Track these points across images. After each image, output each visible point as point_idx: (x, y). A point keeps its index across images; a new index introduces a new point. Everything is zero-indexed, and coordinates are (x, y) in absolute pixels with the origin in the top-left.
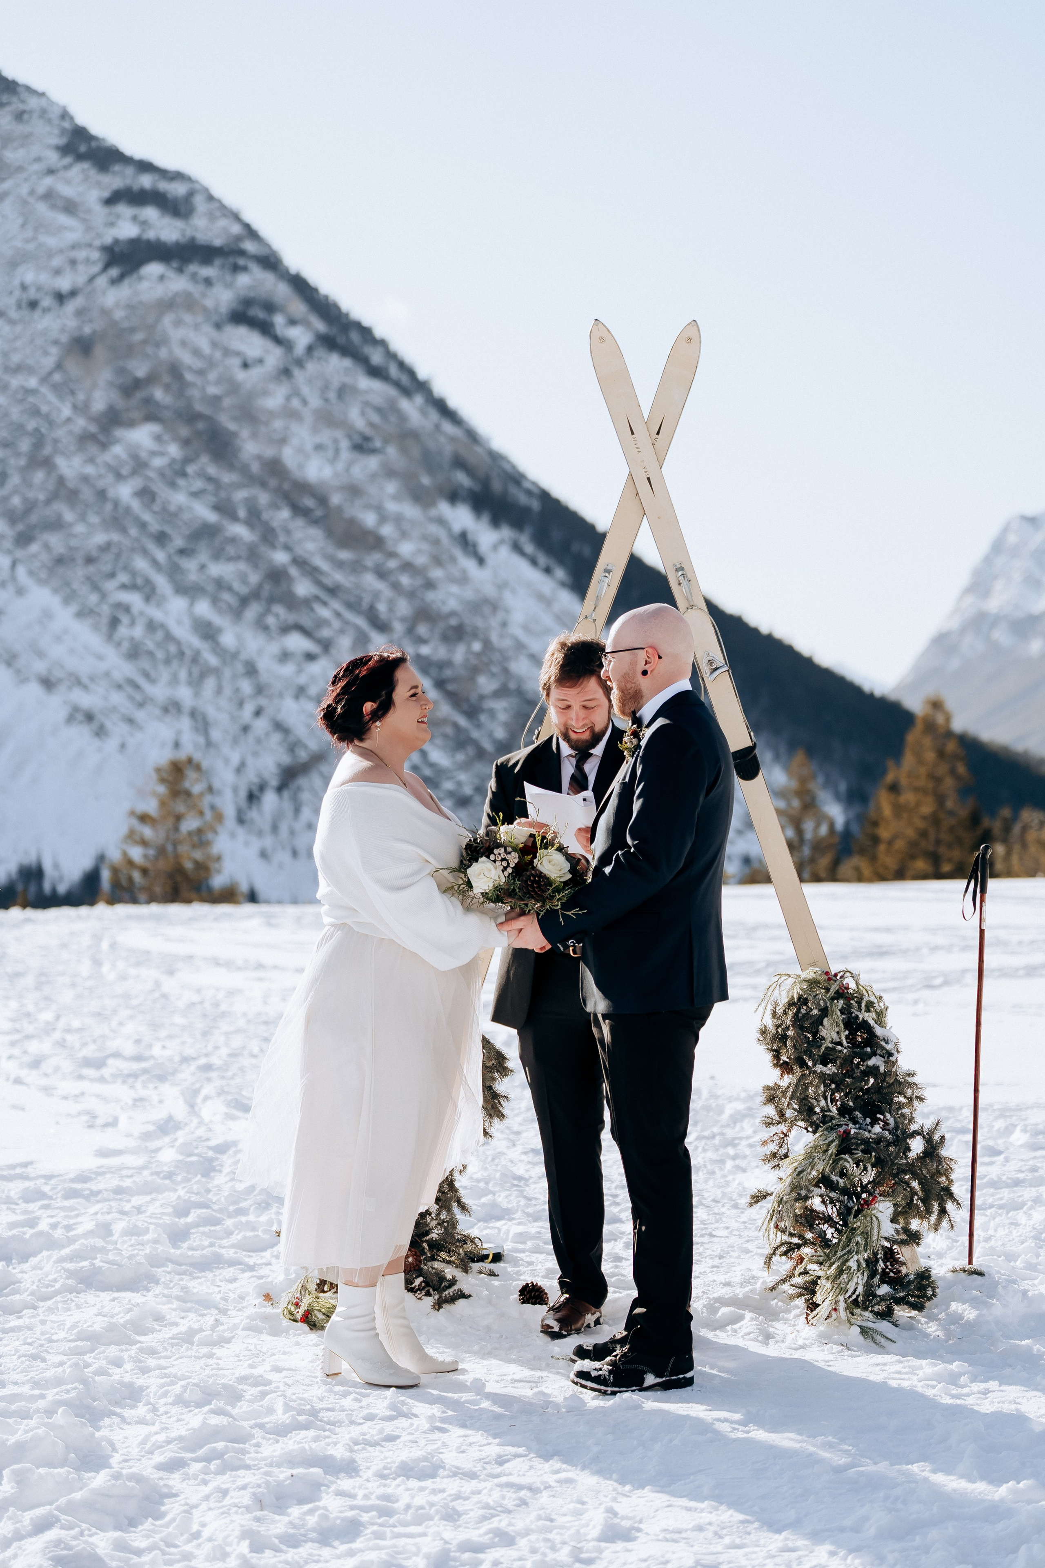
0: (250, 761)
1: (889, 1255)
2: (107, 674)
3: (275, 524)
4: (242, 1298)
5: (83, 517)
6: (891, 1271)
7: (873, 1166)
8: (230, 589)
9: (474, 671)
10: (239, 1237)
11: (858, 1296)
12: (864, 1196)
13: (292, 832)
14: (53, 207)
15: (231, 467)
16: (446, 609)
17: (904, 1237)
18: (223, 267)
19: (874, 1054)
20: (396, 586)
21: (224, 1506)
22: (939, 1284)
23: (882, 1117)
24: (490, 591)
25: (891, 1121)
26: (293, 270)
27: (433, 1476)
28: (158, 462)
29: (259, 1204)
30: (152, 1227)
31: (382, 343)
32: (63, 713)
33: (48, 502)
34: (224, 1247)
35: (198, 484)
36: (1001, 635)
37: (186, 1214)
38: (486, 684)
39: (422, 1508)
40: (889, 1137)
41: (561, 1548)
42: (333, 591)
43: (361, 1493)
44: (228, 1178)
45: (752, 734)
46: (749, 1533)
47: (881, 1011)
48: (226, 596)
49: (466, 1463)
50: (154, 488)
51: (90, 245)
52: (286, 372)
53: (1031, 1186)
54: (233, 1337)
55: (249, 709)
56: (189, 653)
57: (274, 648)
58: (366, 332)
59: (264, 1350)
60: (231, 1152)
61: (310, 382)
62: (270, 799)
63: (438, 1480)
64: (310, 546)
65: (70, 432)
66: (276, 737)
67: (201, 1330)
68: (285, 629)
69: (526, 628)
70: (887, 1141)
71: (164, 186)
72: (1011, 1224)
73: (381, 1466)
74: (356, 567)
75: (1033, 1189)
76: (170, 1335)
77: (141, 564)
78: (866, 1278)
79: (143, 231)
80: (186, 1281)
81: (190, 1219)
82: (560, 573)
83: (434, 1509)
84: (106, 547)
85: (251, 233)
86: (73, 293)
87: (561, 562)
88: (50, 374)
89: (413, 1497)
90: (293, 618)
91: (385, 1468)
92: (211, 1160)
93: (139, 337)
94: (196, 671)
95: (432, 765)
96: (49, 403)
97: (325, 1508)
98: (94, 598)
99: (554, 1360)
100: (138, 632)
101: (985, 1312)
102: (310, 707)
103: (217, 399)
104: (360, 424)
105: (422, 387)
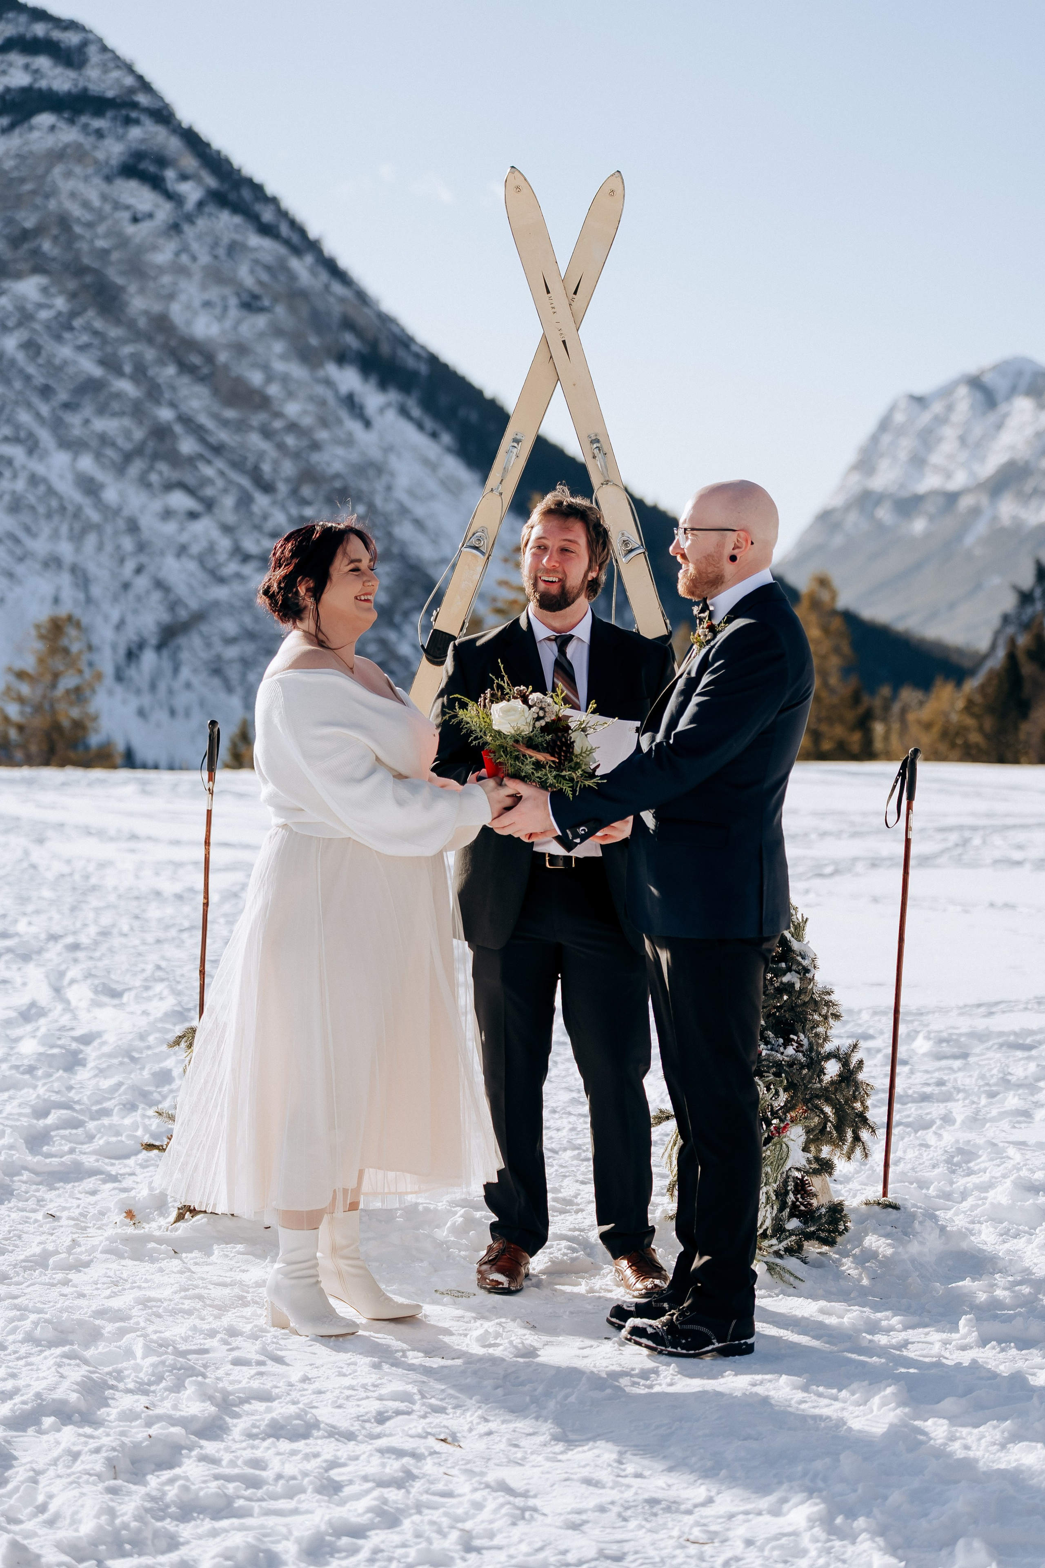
0: (130, 619)
1: (801, 1187)
3: (160, 380)
4: (102, 1214)
6: (802, 1204)
7: (785, 1090)
8: (113, 444)
10: (101, 1142)
11: (766, 1230)
12: (774, 1121)
13: (171, 692)
15: (118, 322)
16: (331, 471)
17: (815, 1166)
18: (114, 119)
19: (789, 970)
20: (281, 446)
21: (73, 1473)
22: (852, 1217)
23: (795, 1038)
24: (376, 454)
25: (805, 1042)
26: (185, 125)
27: (306, 1436)
28: (44, 315)
29: (124, 1105)
30: (8, 1131)
31: (274, 201)
34: (85, 1153)
35: (84, 338)
36: (884, 514)
37: (45, 1114)
39: (294, 1478)
40: (803, 1060)
41: (449, 1533)
42: (218, 449)
43: (226, 1458)
44: (92, 1073)
45: (668, 621)
46: (655, 1515)
47: (799, 924)
48: (110, 452)
49: (342, 1420)
50: (40, 341)
52: (175, 228)
53: (938, 1101)
54: (92, 1261)
55: (130, 566)
56: (70, 509)
57: (157, 505)
58: (258, 189)
59: (125, 1276)
60: (96, 1043)
61: (200, 237)
62: (149, 658)
63: (311, 1441)
64: (195, 404)
66: (156, 596)
67: (56, 1252)
68: (169, 487)
69: (411, 493)
70: (801, 1063)
71: (57, 35)
72: (921, 1145)
73: (249, 1424)
74: (240, 427)
75: (942, 1105)
76: (22, 1257)
77: (24, 417)
78: (775, 1211)
79: (35, 80)
80: (42, 1191)
81: (50, 1120)
82: (446, 438)
83: (307, 1480)
85: (145, 86)
87: (448, 427)
89: (283, 1463)
90: (175, 475)
91: (254, 1426)
92: (75, 1053)
93: (28, 187)
94: (77, 526)
97: (187, 1479)
99: (438, 1295)
100: (20, 485)
101: (900, 1249)
102: (192, 566)
103: (105, 252)
104: (249, 281)
105: (313, 247)
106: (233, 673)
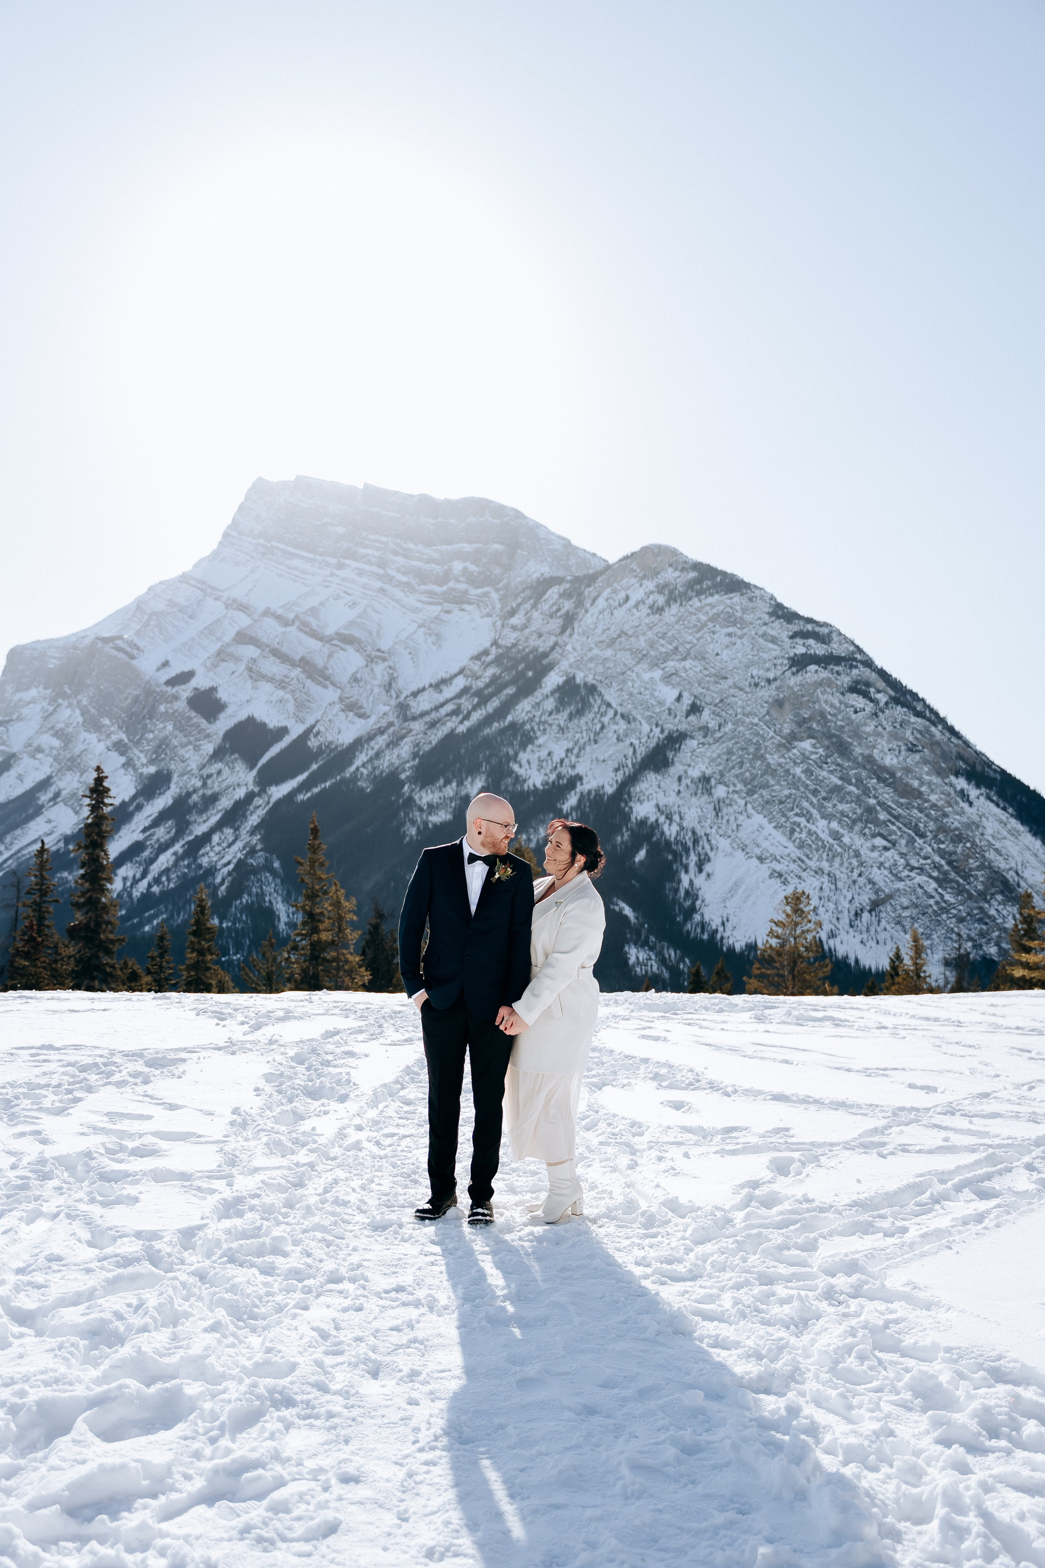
0: (856, 897)
2: (789, 855)
3: (869, 786)
5: (778, 783)
8: (847, 816)
9: (968, 857)
13: (876, 932)
14: (766, 640)
15: (849, 759)
16: (953, 827)
18: (845, 666)
20: (927, 816)
24: (976, 818)
26: (878, 667)
28: (813, 757)
31: (923, 700)
32: (768, 873)
33: (762, 776)
35: (833, 767)
38: (973, 863)
42: (897, 818)
48: (845, 820)
50: (812, 769)
51: (783, 657)
52: (876, 714)
55: (856, 872)
56: (827, 846)
57: (869, 844)
58: (914, 695)
61: (886, 719)
62: (866, 916)
64: (886, 796)
65: (773, 743)
66: (869, 887)
68: (874, 836)
69: (993, 837)
71: (817, 629)
74: (909, 807)
77: (805, 804)
79: (808, 650)
82: (1010, 810)
84: (789, 797)
85: (859, 650)
86: (775, 679)
87: (1012, 806)
88: (764, 716)
90: (877, 830)
93: (805, 699)
94: (830, 854)
95: (945, 902)
96: (763, 730)
98: (784, 819)
100: (803, 836)
102: (886, 872)
103: (843, 727)
104: (911, 739)
105: (943, 721)
106: (907, 925)
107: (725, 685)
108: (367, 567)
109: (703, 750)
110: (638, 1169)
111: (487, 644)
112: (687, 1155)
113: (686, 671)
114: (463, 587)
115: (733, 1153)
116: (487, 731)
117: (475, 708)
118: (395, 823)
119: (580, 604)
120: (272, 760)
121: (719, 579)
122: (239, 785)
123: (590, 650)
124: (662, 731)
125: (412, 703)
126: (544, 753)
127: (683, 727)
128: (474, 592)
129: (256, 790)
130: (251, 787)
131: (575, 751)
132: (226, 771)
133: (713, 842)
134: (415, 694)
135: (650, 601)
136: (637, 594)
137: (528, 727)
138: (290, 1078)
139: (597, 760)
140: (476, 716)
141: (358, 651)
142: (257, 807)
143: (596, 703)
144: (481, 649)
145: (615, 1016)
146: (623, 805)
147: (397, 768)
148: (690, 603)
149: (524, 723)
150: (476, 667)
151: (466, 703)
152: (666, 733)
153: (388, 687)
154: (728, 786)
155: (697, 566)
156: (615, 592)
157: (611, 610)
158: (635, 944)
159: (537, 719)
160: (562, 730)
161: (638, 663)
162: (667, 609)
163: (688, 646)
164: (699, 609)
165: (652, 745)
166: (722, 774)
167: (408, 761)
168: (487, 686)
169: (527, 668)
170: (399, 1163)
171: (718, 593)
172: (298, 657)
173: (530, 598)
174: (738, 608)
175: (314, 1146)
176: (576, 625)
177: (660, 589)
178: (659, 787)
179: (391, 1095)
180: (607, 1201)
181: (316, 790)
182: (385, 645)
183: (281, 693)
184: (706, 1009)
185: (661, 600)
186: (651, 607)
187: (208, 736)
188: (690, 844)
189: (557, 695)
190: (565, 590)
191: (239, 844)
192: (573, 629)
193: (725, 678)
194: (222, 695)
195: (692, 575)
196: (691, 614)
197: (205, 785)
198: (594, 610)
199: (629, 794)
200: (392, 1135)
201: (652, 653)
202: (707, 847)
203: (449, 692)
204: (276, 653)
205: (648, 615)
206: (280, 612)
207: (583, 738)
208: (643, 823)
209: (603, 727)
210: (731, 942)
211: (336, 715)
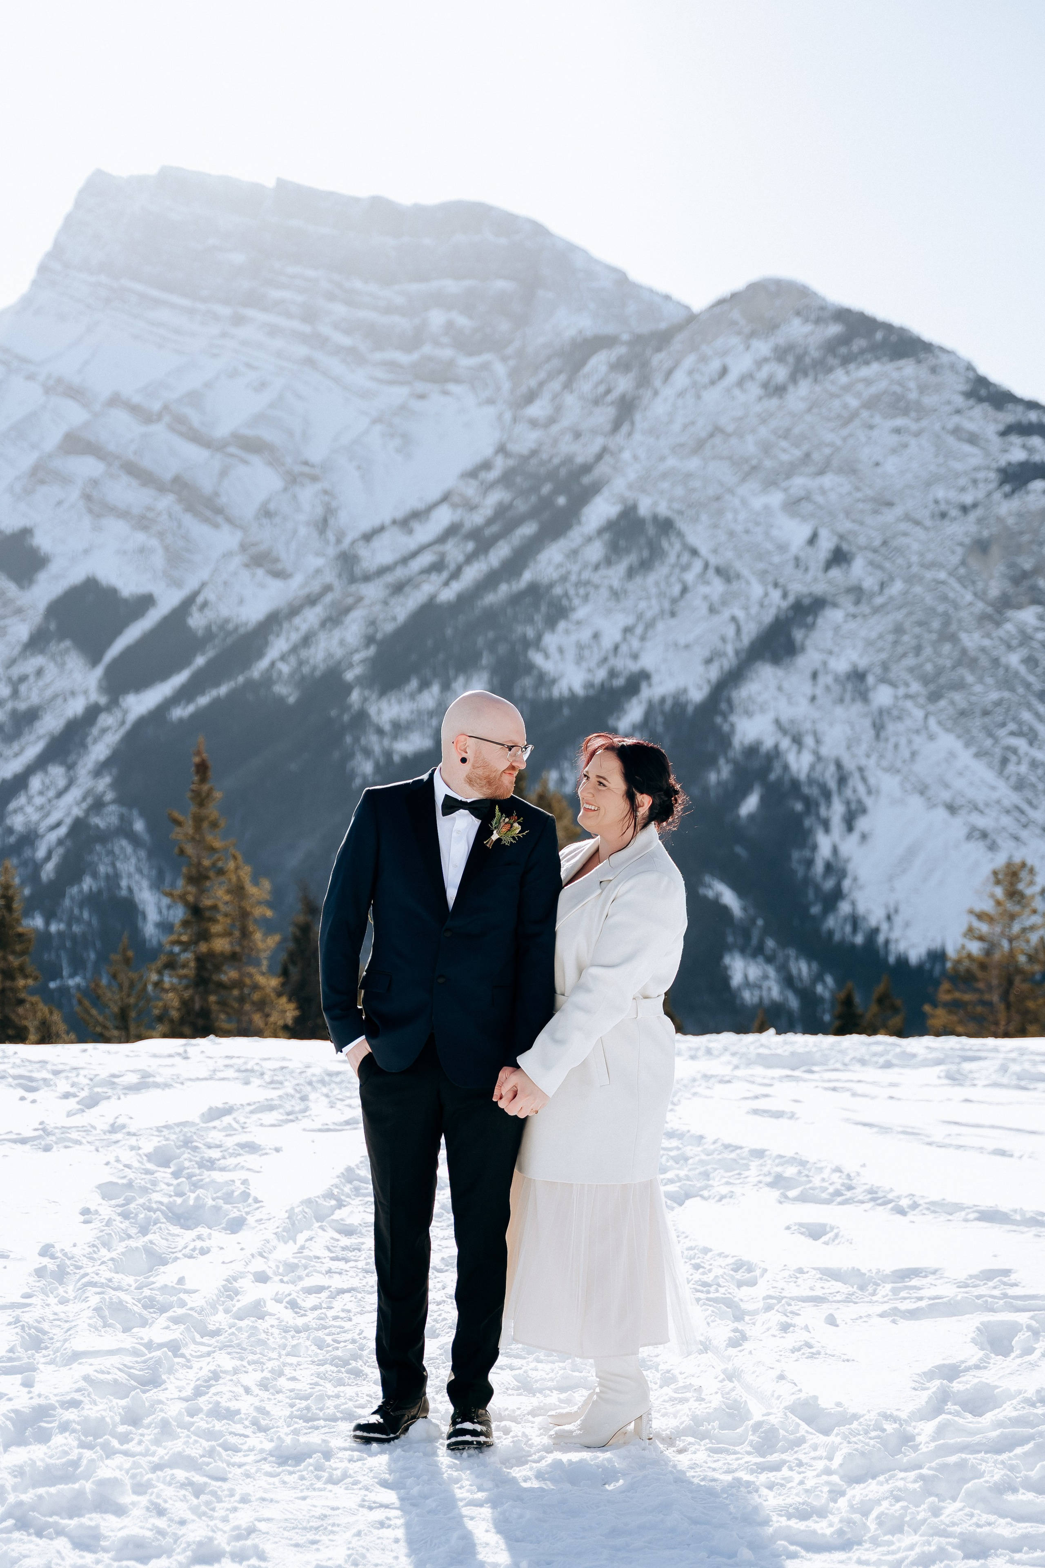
2: (998, 802)
5: (981, 680)
14: (960, 439)
32: (964, 831)
33: (954, 668)
51: (988, 468)
65: (972, 614)
77: (1026, 716)
84: (998, 703)
86: (975, 506)
88: (956, 569)
93: (1026, 538)
96: (953, 589)
98: (989, 742)
100: (1023, 769)
107: (889, 516)
108: (282, 322)
109: (852, 625)
110: (747, 1345)
111: (488, 451)
112: (831, 1321)
113: (823, 492)
114: (447, 353)
115: (913, 1315)
116: (490, 599)
117: (470, 559)
118: (336, 755)
119: (644, 381)
120: (128, 651)
121: (879, 336)
122: (73, 693)
123: (662, 459)
124: (785, 595)
125: (363, 552)
126: (585, 635)
127: (820, 588)
128: (465, 362)
129: (103, 700)
130: (96, 697)
131: (639, 630)
132: (51, 670)
133: (872, 781)
134: (368, 537)
135: (763, 374)
136: (741, 364)
137: (558, 591)
138: (145, 1190)
139: (676, 645)
140: (472, 573)
141: (270, 464)
142: (104, 731)
143: (672, 548)
144: (477, 459)
145: (706, 1077)
146: (719, 720)
147: (339, 663)
148: (832, 377)
149: (551, 585)
150: (470, 490)
151: (455, 552)
152: (791, 599)
153: (322, 525)
154: (893, 685)
155: (843, 315)
156: (704, 359)
157: (697, 389)
158: (743, 951)
159: (573, 578)
160: (616, 595)
161: (744, 480)
162: (791, 389)
163: (827, 451)
164: (847, 388)
165: (768, 617)
166: (885, 667)
167: (357, 651)
168: (490, 522)
169: (556, 492)
170: (329, 1339)
171: (877, 359)
172: (168, 476)
173: (560, 372)
174: (912, 385)
175: (180, 1311)
176: (638, 417)
177: (781, 354)
178: (780, 688)
179: (320, 1218)
180: (693, 1404)
181: (203, 701)
182: (316, 453)
183: (141, 537)
184: (863, 1062)
185: (781, 373)
186: (765, 385)
187: (19, 611)
188: (832, 785)
189: (607, 536)
190: (619, 358)
191: (75, 793)
192: (633, 423)
193: (890, 504)
194: (42, 541)
195: (834, 329)
196: (834, 396)
197: (15, 694)
198: (668, 392)
199: (729, 701)
200: (320, 1289)
201: (768, 463)
202: (861, 789)
203: (425, 532)
204: (132, 470)
205: (760, 399)
206: (137, 399)
207: (651, 608)
208: (752, 750)
209: (685, 590)
210: (902, 947)
211: (235, 574)
